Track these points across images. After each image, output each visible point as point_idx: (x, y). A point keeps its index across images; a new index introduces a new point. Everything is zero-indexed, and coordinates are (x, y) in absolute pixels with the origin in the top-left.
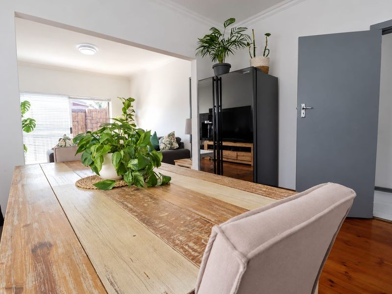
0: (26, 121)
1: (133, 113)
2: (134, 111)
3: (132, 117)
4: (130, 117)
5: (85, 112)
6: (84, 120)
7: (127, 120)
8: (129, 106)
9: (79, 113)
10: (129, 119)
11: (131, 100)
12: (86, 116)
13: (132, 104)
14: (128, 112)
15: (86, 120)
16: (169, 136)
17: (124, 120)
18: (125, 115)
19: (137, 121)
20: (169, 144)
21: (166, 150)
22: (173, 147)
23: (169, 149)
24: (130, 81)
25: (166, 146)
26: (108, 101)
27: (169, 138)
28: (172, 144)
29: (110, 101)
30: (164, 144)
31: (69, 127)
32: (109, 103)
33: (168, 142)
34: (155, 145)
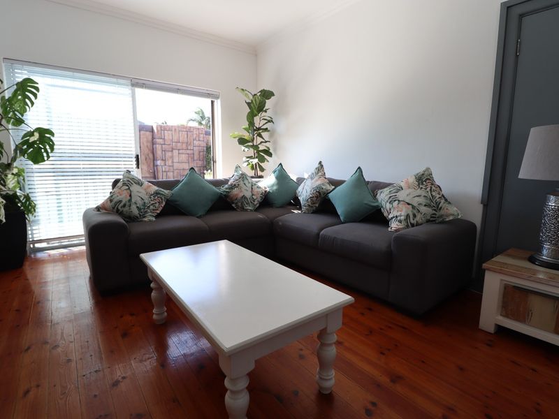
0: (31, 134)
2: (271, 121)
4: (260, 135)
5: (153, 131)
7: (253, 140)
8: (261, 107)
11: (267, 94)
12: (153, 138)
14: (258, 122)
15: (153, 143)
16: (420, 180)
17: (249, 141)
19: (275, 143)
20: (425, 205)
21: (418, 224)
22: (441, 216)
23: (428, 221)
24: (256, 55)
25: (415, 212)
26: (212, 98)
27: (421, 188)
28: (438, 207)
29: (218, 98)
30: (409, 204)
31: (134, 154)
32: (212, 102)
33: (422, 200)
34: (366, 204)
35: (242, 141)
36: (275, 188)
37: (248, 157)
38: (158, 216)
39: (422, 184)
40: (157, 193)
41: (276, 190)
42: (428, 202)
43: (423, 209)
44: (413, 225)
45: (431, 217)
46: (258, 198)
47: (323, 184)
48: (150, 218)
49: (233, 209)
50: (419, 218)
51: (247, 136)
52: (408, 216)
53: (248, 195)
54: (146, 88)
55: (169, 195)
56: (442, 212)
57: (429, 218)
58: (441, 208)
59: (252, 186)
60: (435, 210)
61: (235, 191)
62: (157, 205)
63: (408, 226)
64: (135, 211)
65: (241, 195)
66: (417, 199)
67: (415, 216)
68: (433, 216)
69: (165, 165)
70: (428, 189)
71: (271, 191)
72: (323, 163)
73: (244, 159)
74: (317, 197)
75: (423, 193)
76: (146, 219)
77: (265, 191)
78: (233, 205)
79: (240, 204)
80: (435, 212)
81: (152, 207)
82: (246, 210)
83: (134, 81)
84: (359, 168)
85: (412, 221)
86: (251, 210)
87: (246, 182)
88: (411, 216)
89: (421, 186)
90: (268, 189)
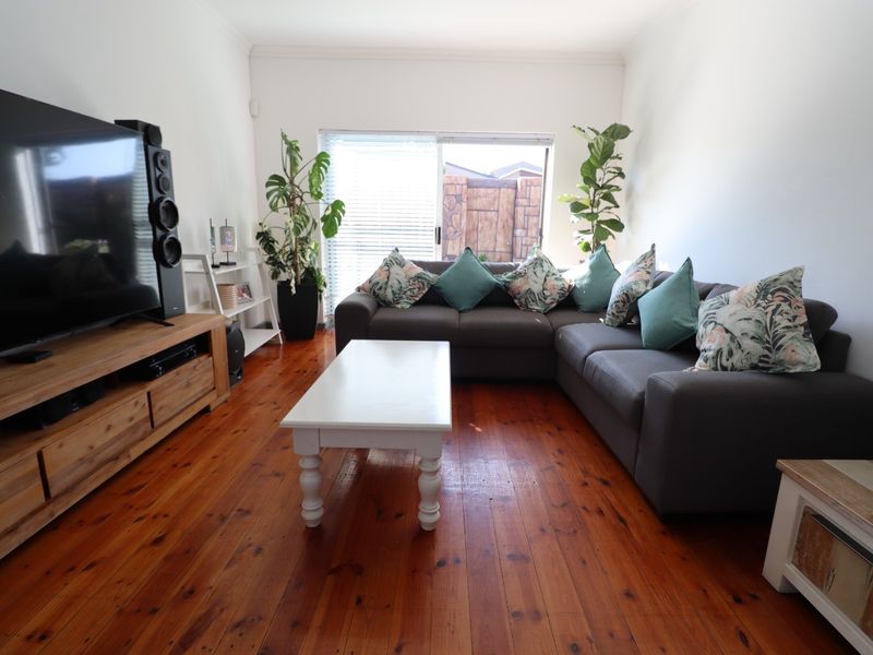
1: (618, 181)
2: (621, 175)
3: (615, 194)
4: (608, 197)
5: (516, 188)
6: (510, 207)
7: (594, 204)
8: (607, 153)
9: (502, 190)
10: (604, 204)
11: (619, 132)
12: (516, 198)
13: (621, 146)
15: (515, 206)
16: (765, 290)
17: (586, 207)
18: (592, 190)
20: (753, 338)
21: (733, 369)
22: (781, 362)
23: (754, 367)
24: (624, 66)
25: (733, 346)
26: (546, 144)
27: (759, 305)
28: (775, 343)
29: (551, 144)
30: (727, 331)
31: (435, 225)
32: (547, 150)
33: (750, 328)
34: (676, 322)
35: (577, 207)
36: (585, 282)
37: (581, 232)
38: (417, 304)
39: (765, 298)
40: (418, 277)
41: (587, 284)
42: (760, 332)
43: (748, 344)
44: (724, 369)
45: (761, 361)
46: (553, 296)
47: (636, 283)
48: (404, 304)
49: (515, 306)
50: (737, 358)
51: (584, 198)
52: (719, 352)
53: (537, 288)
54: (453, 142)
55: (436, 279)
56: (781, 355)
57: (756, 361)
58: (781, 346)
59: (547, 276)
60: (768, 349)
61: (518, 282)
62: (415, 291)
63: (715, 369)
64: (390, 296)
65: (526, 288)
66: (743, 323)
67: (731, 353)
68: (763, 358)
69: (527, 236)
70: (770, 310)
71: (578, 286)
72: (656, 248)
73: (576, 234)
74: (624, 302)
75: (756, 314)
76: (399, 306)
77: (570, 286)
78: (516, 301)
79: (523, 300)
80: (766, 352)
81: (409, 293)
82: (531, 310)
83: (441, 135)
84: (688, 260)
85: (725, 363)
86: (538, 311)
87: (538, 270)
88: (725, 353)
89: (760, 301)
90: (573, 284)
